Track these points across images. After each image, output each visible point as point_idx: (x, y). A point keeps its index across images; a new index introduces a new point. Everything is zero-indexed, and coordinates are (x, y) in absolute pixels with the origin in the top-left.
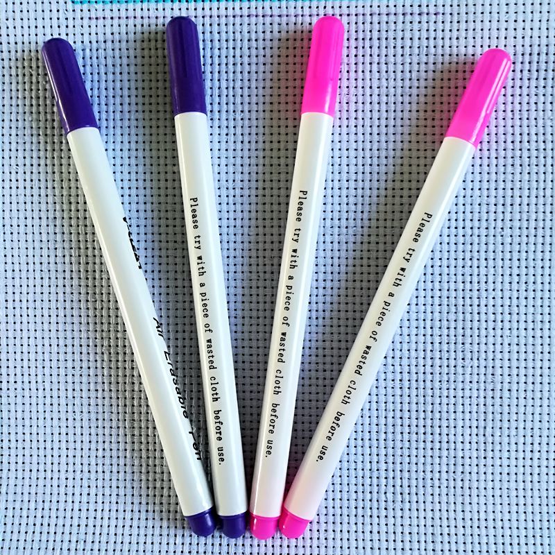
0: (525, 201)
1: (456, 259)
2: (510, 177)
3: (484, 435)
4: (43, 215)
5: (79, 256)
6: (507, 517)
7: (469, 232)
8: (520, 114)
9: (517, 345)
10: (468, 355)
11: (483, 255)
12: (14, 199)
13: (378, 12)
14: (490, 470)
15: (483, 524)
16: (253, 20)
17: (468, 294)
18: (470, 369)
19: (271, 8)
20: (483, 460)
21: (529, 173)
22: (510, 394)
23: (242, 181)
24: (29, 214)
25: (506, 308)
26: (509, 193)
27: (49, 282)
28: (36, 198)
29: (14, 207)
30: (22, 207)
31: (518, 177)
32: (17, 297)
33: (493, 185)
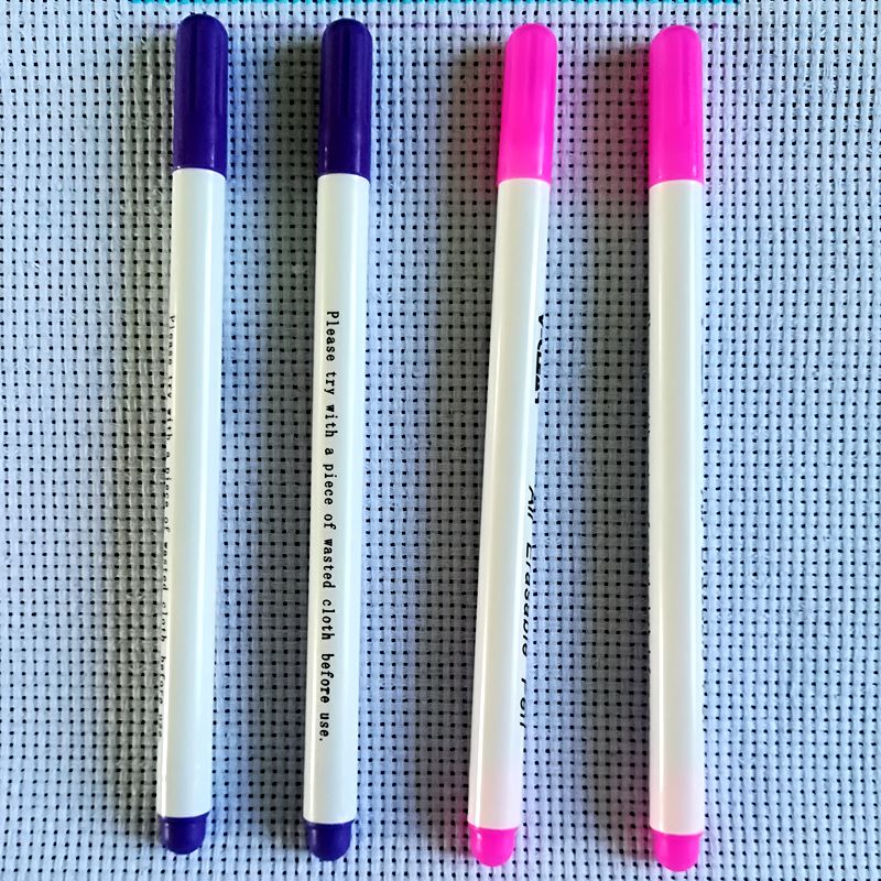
0: (853, 322)
1: (743, 416)
2: (829, 285)
3: (788, 695)
4: (80, 342)
5: (139, 410)
6: (824, 823)
7: (765, 372)
8: (845, 186)
9: (840, 551)
10: (764, 569)
11: (786, 410)
12: (32, 318)
13: (620, 22)
14: (797, 750)
15: (788, 836)
16: (422, 31)
17: (763, 471)
18: (765, 589)
19: (450, 13)
20: (787, 735)
21: (858, 279)
22: (829, 631)
23: (403, 290)
24: (56, 342)
25: (823, 494)
26: (828, 310)
27: (90, 452)
28: (68, 316)
29: (33, 330)
30: (45, 330)
31: (841, 285)
32: (37, 477)
33: (803, 298)
